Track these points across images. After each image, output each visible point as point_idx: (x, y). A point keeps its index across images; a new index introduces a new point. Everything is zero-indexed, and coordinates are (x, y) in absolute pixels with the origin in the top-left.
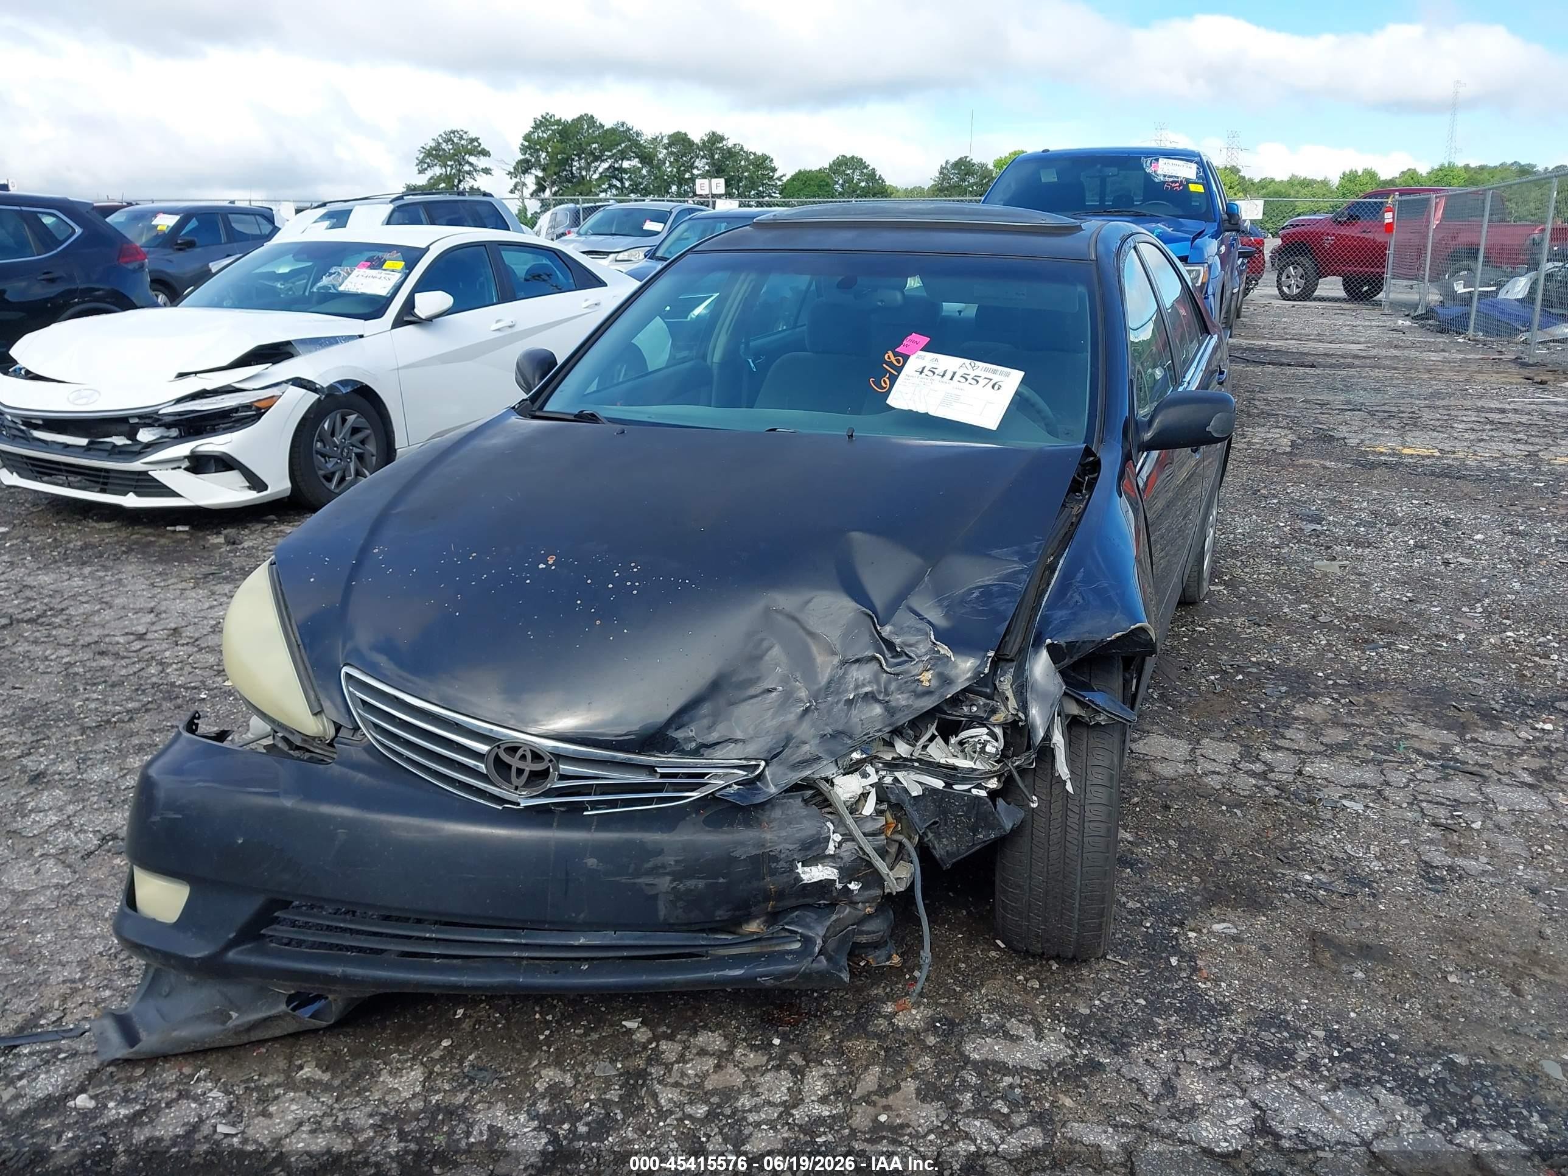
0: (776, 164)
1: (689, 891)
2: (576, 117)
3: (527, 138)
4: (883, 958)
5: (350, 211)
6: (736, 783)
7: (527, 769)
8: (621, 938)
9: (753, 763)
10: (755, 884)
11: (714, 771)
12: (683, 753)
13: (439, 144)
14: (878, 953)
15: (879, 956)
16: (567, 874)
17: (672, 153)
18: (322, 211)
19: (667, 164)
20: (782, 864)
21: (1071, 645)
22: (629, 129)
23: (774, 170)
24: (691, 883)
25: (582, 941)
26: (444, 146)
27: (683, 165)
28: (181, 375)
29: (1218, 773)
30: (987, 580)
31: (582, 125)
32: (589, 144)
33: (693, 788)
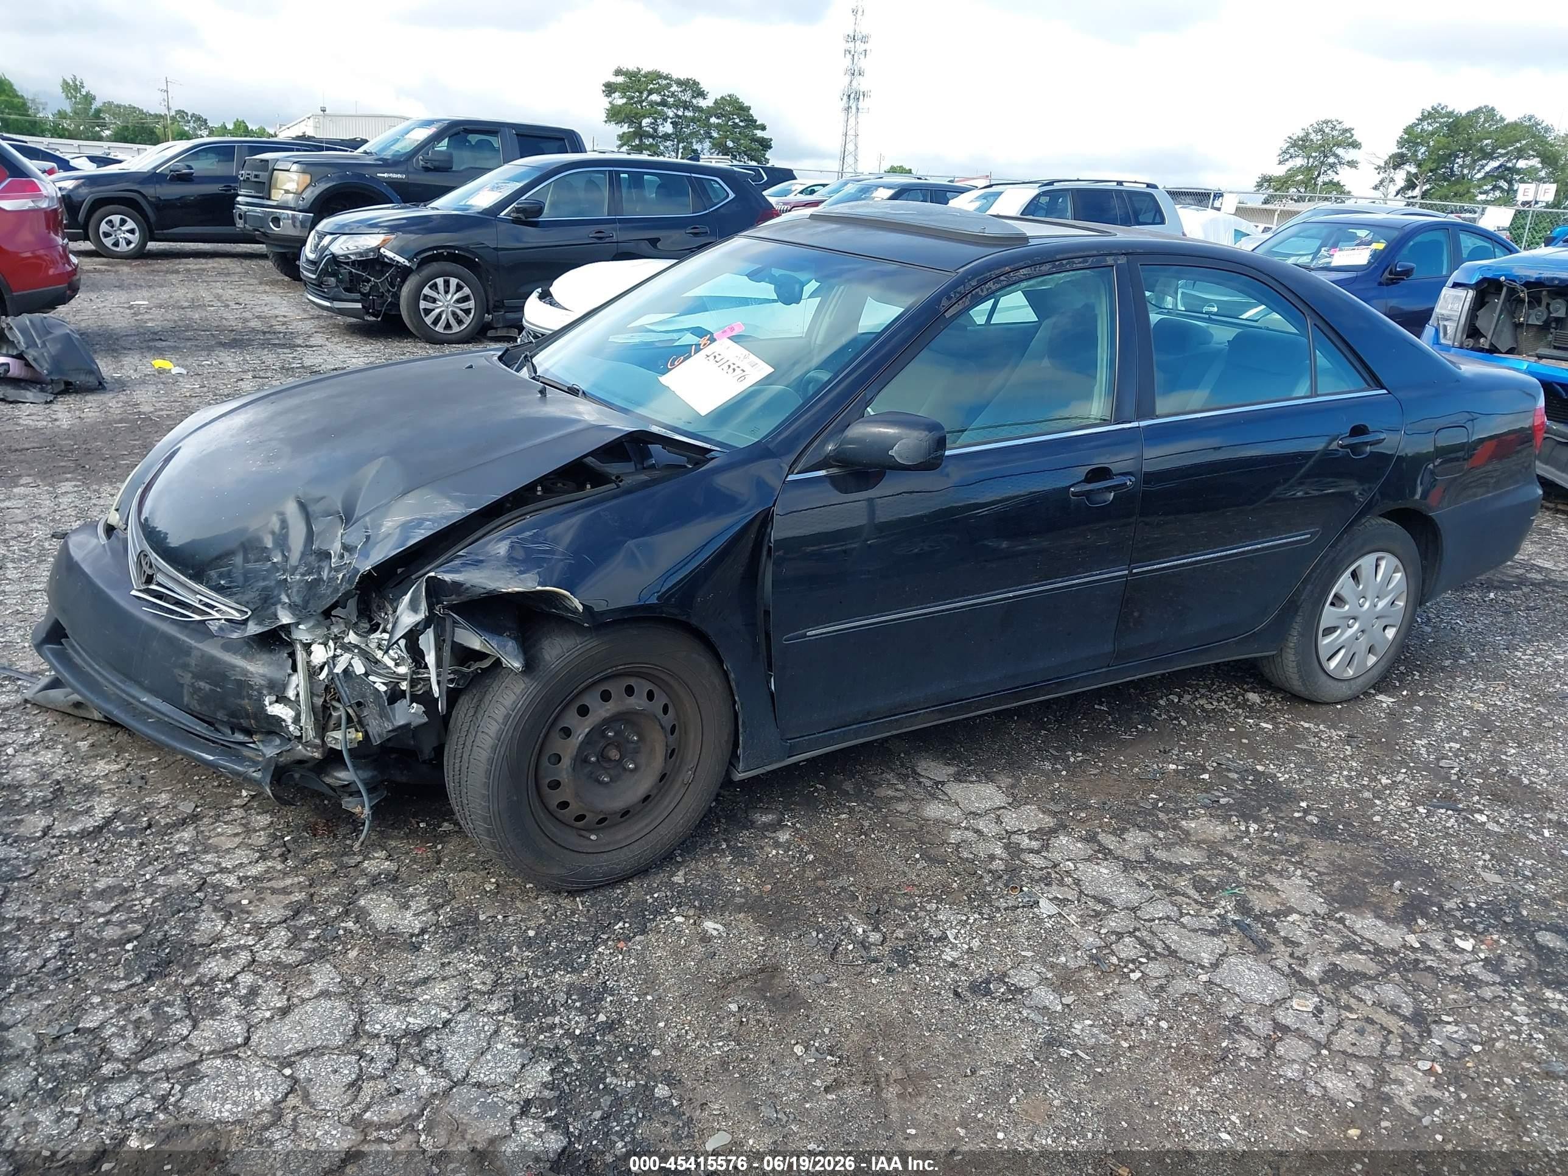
1: (200, 689)
2: (1472, 109)
3: (1409, 130)
6: (226, 620)
7: (147, 572)
10: (240, 702)
20: (256, 693)
22: (1537, 124)
24: (202, 684)
25: (145, 700)
29: (980, 833)
31: (1478, 118)
32: (1481, 140)
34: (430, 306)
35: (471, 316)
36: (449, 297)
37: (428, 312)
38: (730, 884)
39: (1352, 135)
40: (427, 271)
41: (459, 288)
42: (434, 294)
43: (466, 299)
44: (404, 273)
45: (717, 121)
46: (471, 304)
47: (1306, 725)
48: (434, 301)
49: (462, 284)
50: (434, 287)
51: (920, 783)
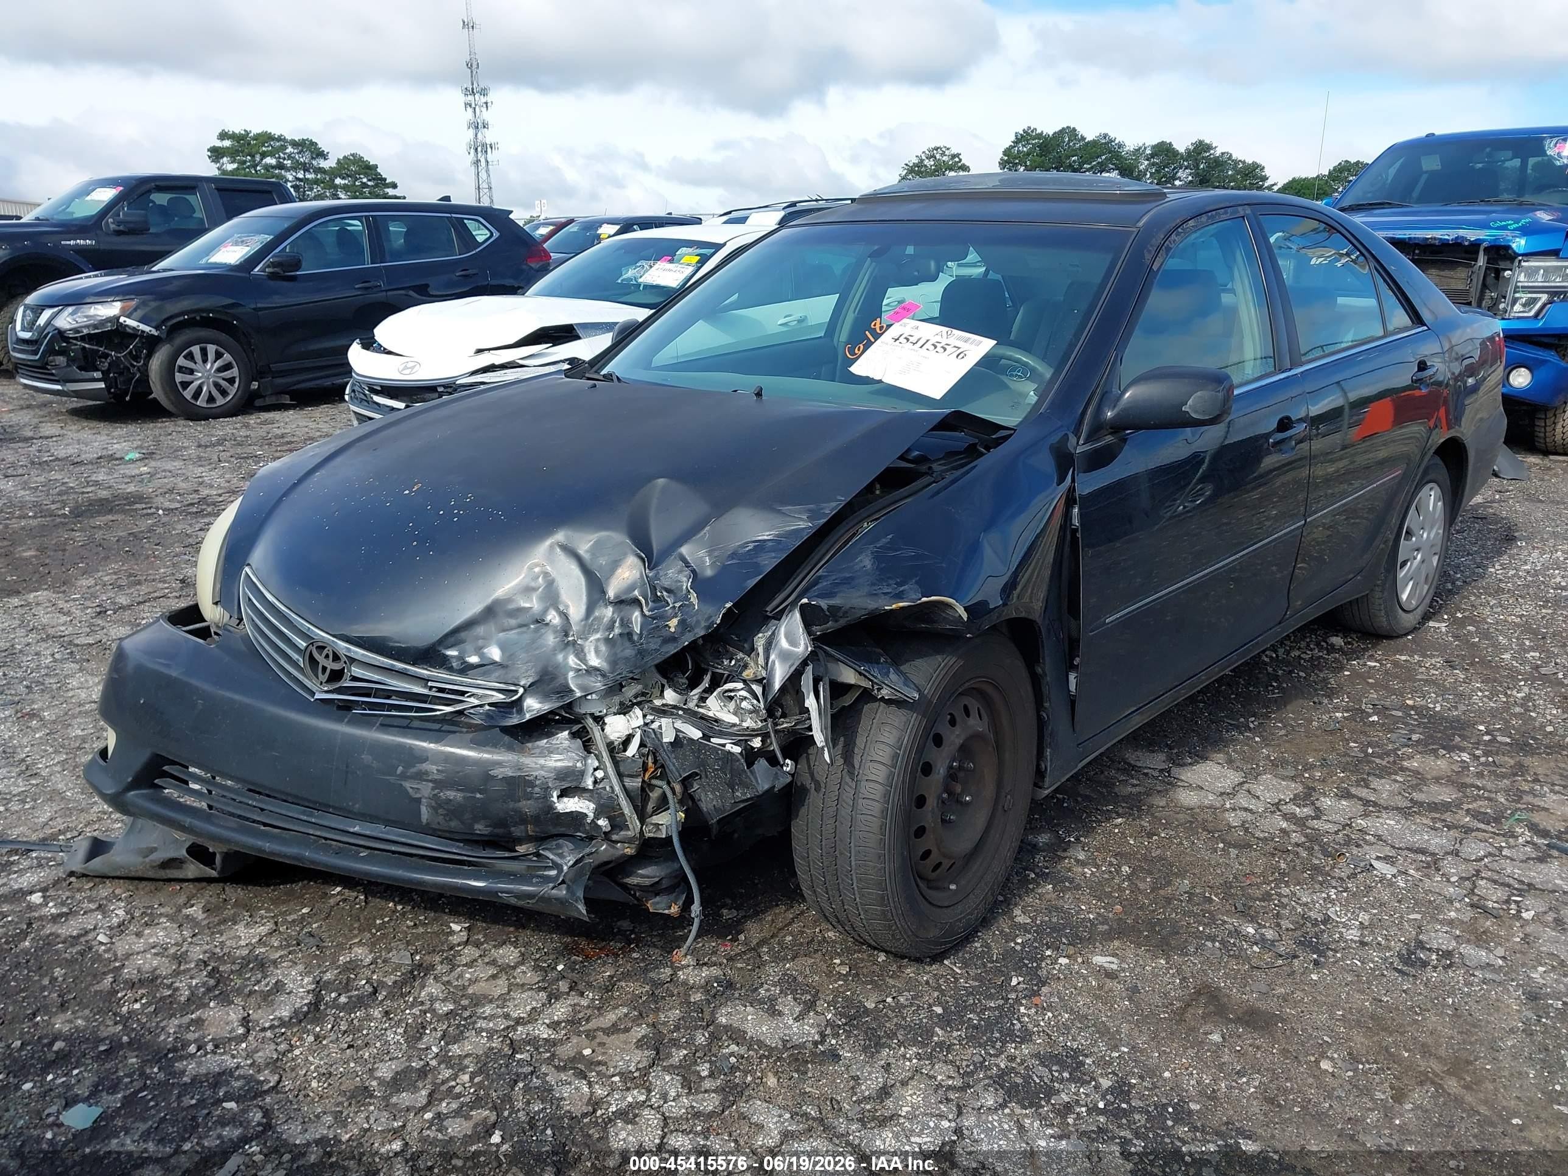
0: (1267, 172)
1: (449, 801)
2: (1057, 129)
3: (1007, 152)
4: (663, 905)
5: (747, 218)
6: (490, 704)
7: (329, 668)
8: (387, 833)
9: (513, 688)
10: (511, 805)
11: (475, 691)
12: (451, 669)
13: (922, 161)
14: (658, 899)
15: (658, 903)
16: (347, 767)
17: (1153, 164)
18: (725, 218)
19: (1148, 176)
20: (537, 789)
21: (834, 611)
22: (1112, 141)
23: (1264, 179)
24: (451, 794)
25: (357, 829)
26: (926, 162)
27: (1164, 176)
28: (479, 351)
29: (1251, 811)
30: (765, 536)
31: (1063, 138)
32: (1068, 157)
33: (448, 702)
34: (187, 378)
35: (236, 385)
36: (208, 367)
37: (186, 385)
38: (1078, 913)
39: (960, 160)
40: (179, 340)
41: (219, 355)
42: (190, 365)
43: (227, 367)
44: (151, 344)
45: (343, 182)
46: (235, 372)
47: (1403, 658)
48: (191, 372)
49: (222, 350)
50: (190, 357)
51: (1146, 774)
